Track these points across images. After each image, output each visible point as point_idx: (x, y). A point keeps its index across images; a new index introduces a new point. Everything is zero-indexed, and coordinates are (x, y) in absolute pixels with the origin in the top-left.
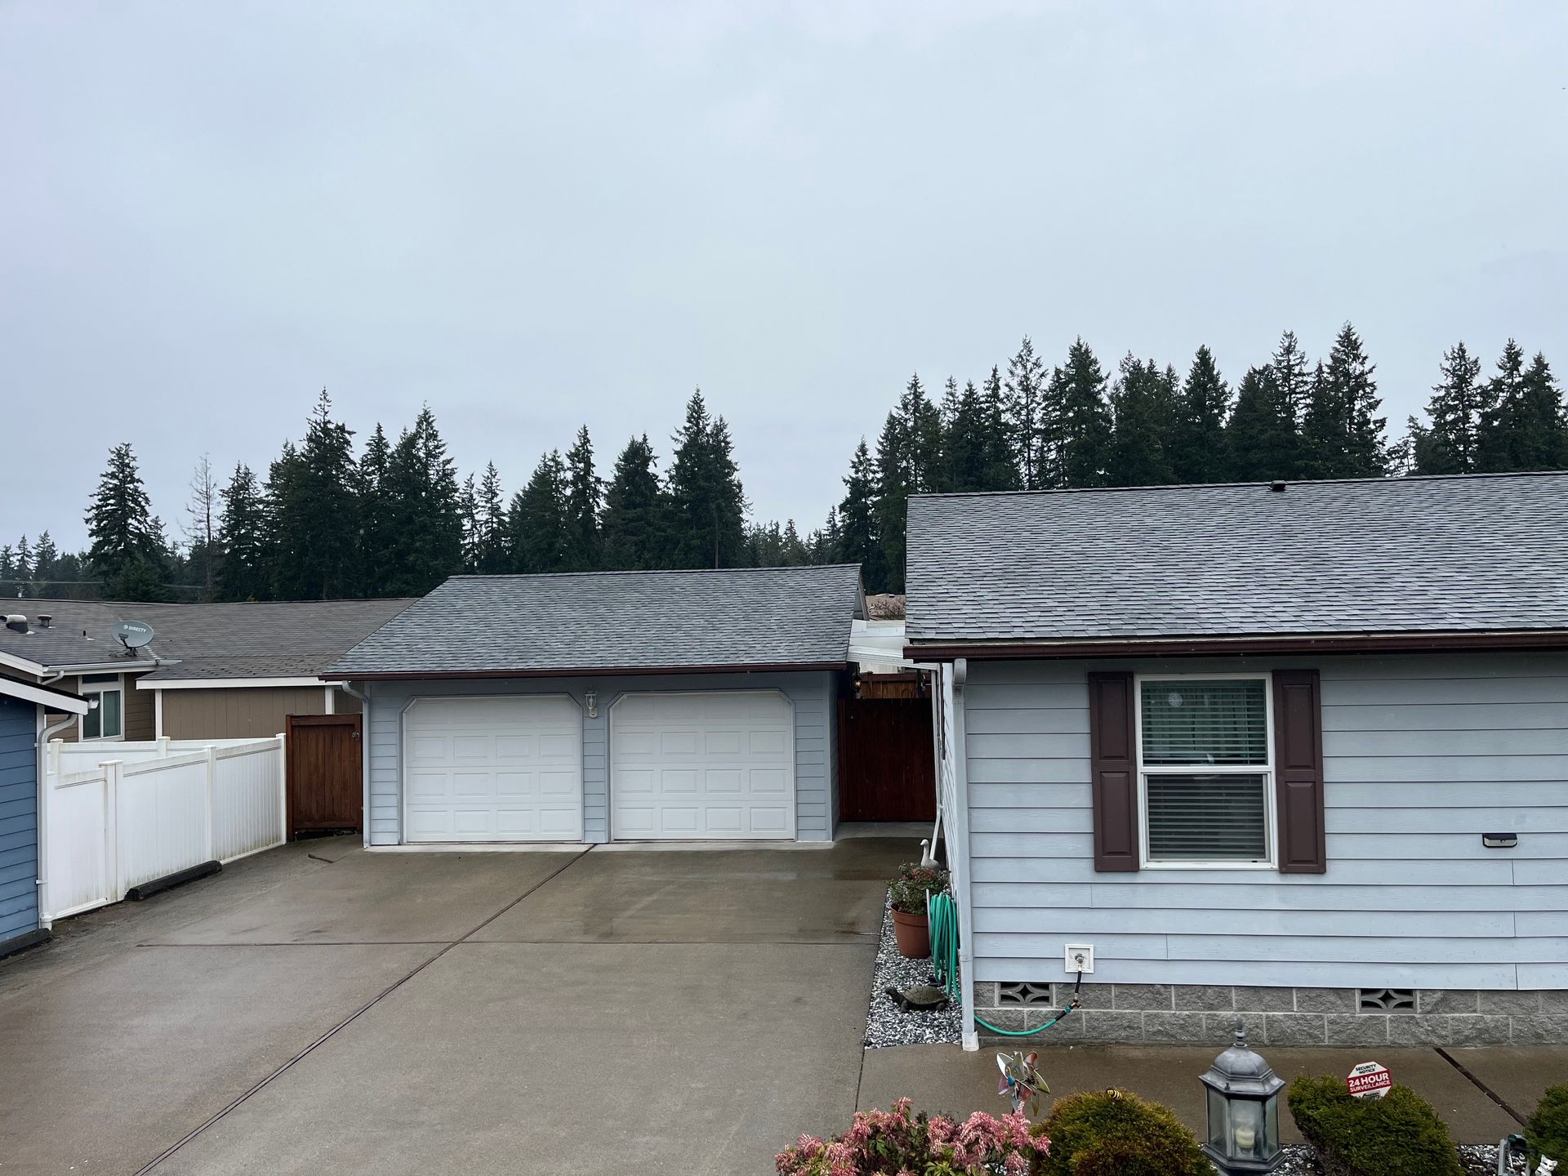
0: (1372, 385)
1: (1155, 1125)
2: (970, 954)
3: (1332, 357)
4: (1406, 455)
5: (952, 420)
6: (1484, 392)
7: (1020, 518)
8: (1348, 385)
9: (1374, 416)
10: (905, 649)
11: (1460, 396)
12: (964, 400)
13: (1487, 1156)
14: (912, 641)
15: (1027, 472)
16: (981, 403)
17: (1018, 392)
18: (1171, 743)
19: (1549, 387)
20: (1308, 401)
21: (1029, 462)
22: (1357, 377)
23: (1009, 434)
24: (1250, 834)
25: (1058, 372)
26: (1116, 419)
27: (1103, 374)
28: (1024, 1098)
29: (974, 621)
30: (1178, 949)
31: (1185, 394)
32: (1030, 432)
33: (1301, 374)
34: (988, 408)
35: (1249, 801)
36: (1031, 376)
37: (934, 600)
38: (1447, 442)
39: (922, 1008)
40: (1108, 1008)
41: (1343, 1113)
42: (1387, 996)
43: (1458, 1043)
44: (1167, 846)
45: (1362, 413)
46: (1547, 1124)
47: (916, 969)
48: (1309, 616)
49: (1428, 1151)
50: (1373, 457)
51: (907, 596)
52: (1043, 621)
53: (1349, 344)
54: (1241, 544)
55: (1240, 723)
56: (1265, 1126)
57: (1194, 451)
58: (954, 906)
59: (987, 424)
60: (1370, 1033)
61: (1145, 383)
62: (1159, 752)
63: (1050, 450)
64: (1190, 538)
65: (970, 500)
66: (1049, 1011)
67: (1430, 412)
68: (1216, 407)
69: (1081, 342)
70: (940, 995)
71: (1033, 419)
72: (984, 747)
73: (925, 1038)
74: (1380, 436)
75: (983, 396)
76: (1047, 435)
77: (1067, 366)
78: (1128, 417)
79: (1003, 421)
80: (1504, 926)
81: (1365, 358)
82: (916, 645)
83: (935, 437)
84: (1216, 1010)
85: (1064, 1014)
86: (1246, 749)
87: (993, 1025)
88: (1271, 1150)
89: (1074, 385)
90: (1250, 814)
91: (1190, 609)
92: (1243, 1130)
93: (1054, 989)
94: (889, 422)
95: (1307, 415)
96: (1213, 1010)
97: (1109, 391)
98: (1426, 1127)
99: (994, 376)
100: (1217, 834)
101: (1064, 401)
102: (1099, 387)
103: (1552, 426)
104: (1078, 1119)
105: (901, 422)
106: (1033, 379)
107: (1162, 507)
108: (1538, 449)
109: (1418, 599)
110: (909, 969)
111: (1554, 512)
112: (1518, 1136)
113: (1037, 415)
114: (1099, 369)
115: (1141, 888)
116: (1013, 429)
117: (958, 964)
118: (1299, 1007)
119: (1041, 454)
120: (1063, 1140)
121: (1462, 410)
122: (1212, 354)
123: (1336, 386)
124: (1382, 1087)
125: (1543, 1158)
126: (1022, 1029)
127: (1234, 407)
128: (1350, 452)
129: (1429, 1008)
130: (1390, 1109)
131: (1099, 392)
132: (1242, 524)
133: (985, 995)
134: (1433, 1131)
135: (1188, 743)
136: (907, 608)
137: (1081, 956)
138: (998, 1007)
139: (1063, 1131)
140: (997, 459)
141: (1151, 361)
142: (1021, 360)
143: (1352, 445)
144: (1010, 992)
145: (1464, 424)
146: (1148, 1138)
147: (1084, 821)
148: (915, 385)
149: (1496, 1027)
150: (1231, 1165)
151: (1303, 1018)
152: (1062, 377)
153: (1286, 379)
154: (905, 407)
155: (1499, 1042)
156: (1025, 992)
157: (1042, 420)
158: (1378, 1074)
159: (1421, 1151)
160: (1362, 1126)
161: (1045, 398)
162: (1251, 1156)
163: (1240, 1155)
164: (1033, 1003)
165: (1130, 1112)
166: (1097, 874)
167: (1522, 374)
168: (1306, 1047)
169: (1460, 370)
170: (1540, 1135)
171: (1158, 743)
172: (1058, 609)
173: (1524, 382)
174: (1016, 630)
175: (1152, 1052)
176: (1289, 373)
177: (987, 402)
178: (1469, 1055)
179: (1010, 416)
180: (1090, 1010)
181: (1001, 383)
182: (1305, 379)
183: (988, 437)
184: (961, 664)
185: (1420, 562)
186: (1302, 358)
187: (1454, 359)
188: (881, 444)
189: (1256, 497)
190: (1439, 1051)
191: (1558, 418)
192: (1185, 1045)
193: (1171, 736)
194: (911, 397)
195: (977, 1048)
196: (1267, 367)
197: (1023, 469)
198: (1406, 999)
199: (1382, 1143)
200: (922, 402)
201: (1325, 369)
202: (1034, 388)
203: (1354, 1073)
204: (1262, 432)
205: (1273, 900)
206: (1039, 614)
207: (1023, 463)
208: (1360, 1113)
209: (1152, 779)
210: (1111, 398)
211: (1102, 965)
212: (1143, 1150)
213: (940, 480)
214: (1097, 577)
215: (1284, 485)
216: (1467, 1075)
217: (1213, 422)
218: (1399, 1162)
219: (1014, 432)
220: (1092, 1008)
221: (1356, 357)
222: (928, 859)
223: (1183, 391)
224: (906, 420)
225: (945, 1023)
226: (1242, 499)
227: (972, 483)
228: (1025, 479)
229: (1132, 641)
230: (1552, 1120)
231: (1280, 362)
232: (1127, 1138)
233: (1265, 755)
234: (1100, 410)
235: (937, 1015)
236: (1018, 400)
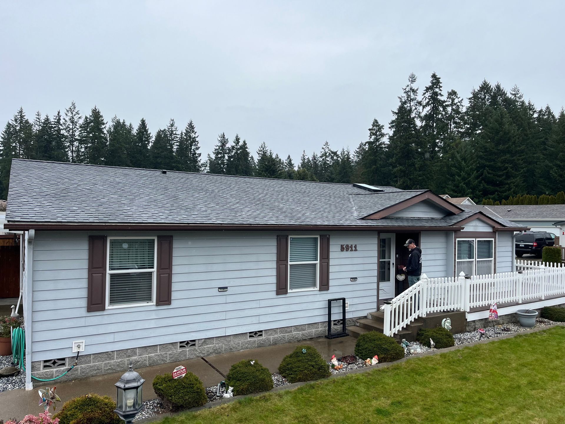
0: (197, 141)
1: (104, 404)
2: (30, 351)
3: (186, 130)
4: (206, 166)
5: (38, 129)
6: (229, 149)
7: (64, 173)
8: (190, 140)
9: (198, 152)
10: (5, 225)
11: (223, 149)
12: (44, 122)
13: (214, 390)
14: (8, 221)
15: (72, 155)
16: (52, 124)
17: (69, 122)
18: (120, 262)
19: (247, 151)
20: (178, 144)
21: (72, 151)
22: (193, 138)
23: (64, 139)
24: (147, 293)
25: (86, 118)
26: (110, 139)
27: (105, 122)
28: (50, 405)
29: (40, 214)
30: (118, 337)
31: (136, 134)
32: (74, 139)
33: (175, 134)
34: (55, 127)
35: (147, 282)
36: (75, 117)
37: (21, 204)
38: (218, 164)
39: (7, 376)
40: (90, 363)
41: (170, 385)
42: (188, 343)
43: (208, 355)
44: (117, 300)
45: (194, 151)
46: (231, 376)
47: (5, 360)
48: (170, 217)
49: (196, 392)
50: (197, 165)
51: (8, 202)
52: (71, 215)
53: (191, 127)
54: (150, 191)
55: (145, 254)
56: (137, 397)
57: (138, 156)
58: (23, 332)
59: (54, 133)
60: (182, 356)
61: (121, 128)
62: (116, 265)
63: (81, 148)
64: (132, 187)
65: (41, 164)
66: (65, 369)
67: (214, 153)
68: (147, 141)
69: (96, 108)
70: (16, 369)
71: (75, 134)
72: (41, 266)
73: (8, 388)
74: (199, 159)
75: (53, 122)
76: (81, 142)
77: (90, 116)
78: (114, 140)
79: (61, 133)
80: (222, 316)
81: (196, 132)
82: (11, 223)
83: (30, 135)
84: (131, 357)
85: (71, 369)
86: (147, 263)
87: (40, 378)
88: (139, 405)
89: (93, 124)
90: (147, 286)
91: (130, 213)
92: (129, 400)
93: (67, 360)
94: (7, 126)
95: (177, 148)
96: (130, 357)
97: (107, 128)
98: (196, 384)
99: (58, 114)
100: (135, 294)
101: (88, 129)
102: (103, 126)
103: (247, 163)
104: (73, 408)
105: (14, 127)
106: (76, 119)
107: (122, 175)
108: (243, 169)
109: (205, 213)
110: (2, 361)
111: (244, 189)
112: (223, 382)
113: (77, 133)
114: (103, 119)
115: (106, 317)
116: (66, 137)
117: (24, 355)
118: (160, 351)
119: (78, 149)
120: (66, 418)
121: (223, 154)
122: (146, 122)
123: (187, 140)
124: (183, 373)
125: (230, 387)
126: (52, 377)
127: (153, 142)
128: (190, 163)
129: (200, 345)
130: (185, 381)
131: (103, 128)
132: (151, 184)
133: (37, 366)
134: (198, 385)
135: (127, 262)
136: (7, 207)
137: (79, 345)
138: (42, 371)
139: (67, 414)
140: (58, 148)
141: (124, 120)
142: (71, 110)
143: (190, 160)
144: (48, 364)
145: (223, 159)
146: (101, 410)
147: (84, 293)
148: (21, 112)
149: (219, 348)
150: (124, 414)
151: (161, 355)
152: (88, 120)
153: (171, 135)
154: (16, 120)
155: (220, 353)
156: (54, 363)
157: (79, 136)
158: (182, 369)
159: (194, 392)
160: (176, 388)
161: (81, 127)
162: (132, 409)
163: (128, 409)
164: (58, 367)
165: (94, 401)
166: (88, 313)
167: (240, 145)
168: (161, 364)
169: (223, 141)
170: (229, 380)
171: (115, 262)
172: (78, 211)
173: (240, 148)
174: (58, 218)
175: (106, 377)
176: (172, 133)
177: (54, 124)
178: (211, 358)
179: (65, 132)
180: (82, 366)
181: (61, 118)
182: (177, 136)
183: (55, 139)
184: (32, 232)
185: (206, 201)
186: (176, 129)
187: (221, 137)
188: (3, 135)
189: (157, 175)
190: (202, 358)
191: (248, 160)
192: (118, 372)
193: (120, 259)
194: (19, 117)
195: (32, 388)
196: (165, 130)
197: (70, 154)
198: (193, 343)
199: (183, 392)
200: (24, 120)
201: (183, 134)
202: (76, 122)
203: (175, 371)
204: (162, 152)
205: (153, 315)
206: (69, 212)
207: (70, 151)
208: (176, 384)
209: (112, 276)
210: (108, 131)
211: (88, 347)
212: (98, 414)
213: (31, 154)
214: (95, 199)
215: (166, 172)
216: (210, 365)
217: (145, 146)
218: (187, 398)
219: (67, 139)
220: (83, 364)
221: (193, 132)
222: (14, 313)
223: (135, 133)
224: (16, 126)
225: (18, 381)
226: (152, 175)
227: (46, 157)
228: (70, 158)
229: (107, 224)
230: (232, 375)
231: (169, 129)
232: (92, 411)
233: (153, 265)
234: (103, 135)
235: (14, 378)
236: (69, 126)
